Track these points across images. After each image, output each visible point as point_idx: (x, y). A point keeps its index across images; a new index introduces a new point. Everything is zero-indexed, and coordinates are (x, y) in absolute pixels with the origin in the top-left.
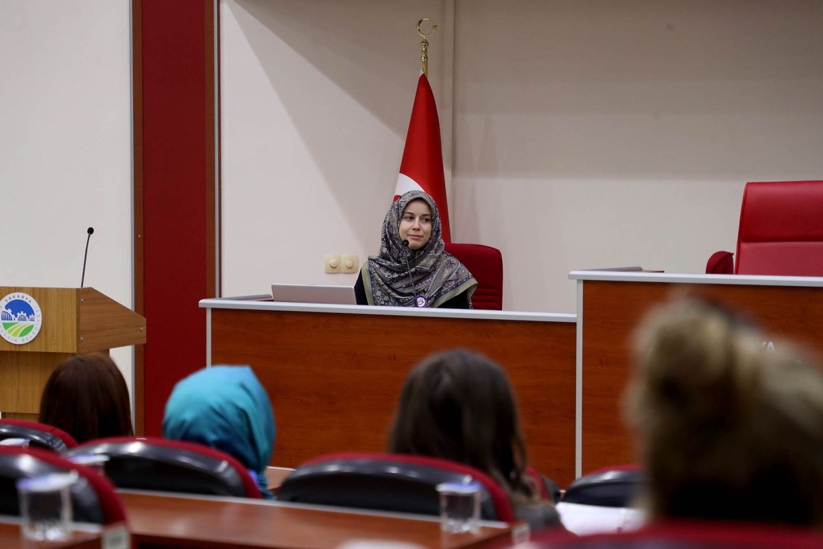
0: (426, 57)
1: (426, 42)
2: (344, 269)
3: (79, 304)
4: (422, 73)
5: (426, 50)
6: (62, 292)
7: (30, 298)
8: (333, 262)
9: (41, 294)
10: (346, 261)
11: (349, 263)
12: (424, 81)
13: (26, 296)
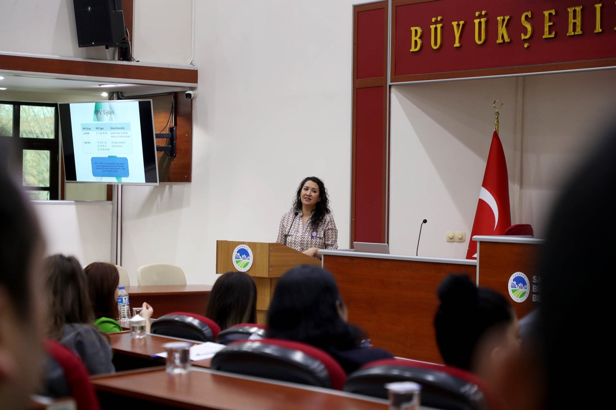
0: (498, 121)
1: (498, 113)
2: (457, 239)
3: (270, 251)
4: (495, 130)
5: (498, 118)
6: (262, 244)
7: (248, 248)
8: (451, 235)
9: (252, 245)
10: (458, 234)
11: (460, 236)
12: (496, 135)
13: (246, 246)
